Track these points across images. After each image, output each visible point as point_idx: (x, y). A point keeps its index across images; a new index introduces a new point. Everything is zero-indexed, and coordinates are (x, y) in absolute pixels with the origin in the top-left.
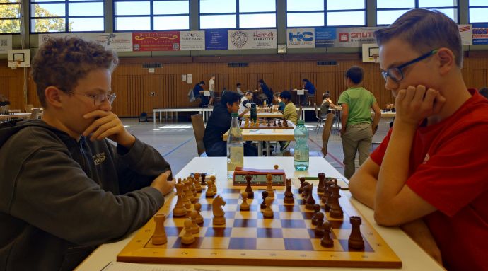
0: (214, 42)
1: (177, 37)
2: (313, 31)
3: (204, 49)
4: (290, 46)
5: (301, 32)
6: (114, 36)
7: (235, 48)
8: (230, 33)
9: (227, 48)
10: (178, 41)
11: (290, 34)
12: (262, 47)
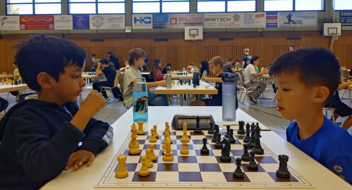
0: (79, 23)
1: (52, 19)
2: (151, 16)
3: (72, 28)
4: (134, 27)
5: (143, 16)
6: (6, 18)
7: (95, 28)
8: (91, 17)
9: (89, 29)
10: (52, 22)
11: (135, 18)
12: (114, 28)
